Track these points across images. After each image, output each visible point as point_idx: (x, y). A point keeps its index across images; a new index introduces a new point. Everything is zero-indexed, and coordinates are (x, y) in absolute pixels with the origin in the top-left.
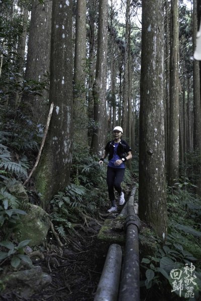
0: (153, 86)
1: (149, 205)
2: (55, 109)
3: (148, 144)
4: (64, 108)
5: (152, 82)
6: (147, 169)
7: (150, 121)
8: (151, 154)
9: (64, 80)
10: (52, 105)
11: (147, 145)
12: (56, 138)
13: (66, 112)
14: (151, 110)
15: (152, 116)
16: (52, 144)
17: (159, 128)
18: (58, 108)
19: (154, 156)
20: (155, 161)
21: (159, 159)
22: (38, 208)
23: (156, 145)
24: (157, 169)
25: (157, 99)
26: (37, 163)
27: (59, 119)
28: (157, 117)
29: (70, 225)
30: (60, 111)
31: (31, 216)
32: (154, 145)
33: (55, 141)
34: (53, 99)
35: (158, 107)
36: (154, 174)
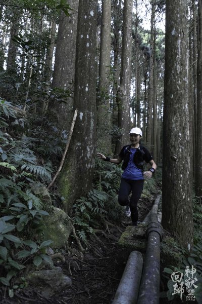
0: (177, 90)
1: (173, 213)
2: (78, 115)
3: (172, 150)
4: (87, 115)
5: (176, 86)
6: (170, 175)
7: (174, 126)
8: (175, 160)
9: (88, 87)
10: (76, 112)
11: (170, 150)
12: (79, 144)
13: (89, 118)
14: (175, 114)
15: (176, 121)
16: (75, 149)
17: (184, 133)
18: (82, 114)
19: (178, 162)
20: (180, 167)
21: (184, 165)
22: (60, 211)
23: (181, 150)
24: (181, 176)
25: (181, 103)
26: (61, 167)
27: (83, 124)
28: (182, 122)
29: (91, 230)
30: (84, 117)
31: (54, 219)
32: (179, 151)
33: (78, 146)
34: (77, 106)
35: (183, 111)
36: (179, 180)
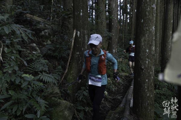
0: (146, 16)
1: (140, 105)
2: (77, 33)
3: (141, 62)
4: (83, 32)
5: (146, 12)
6: (139, 79)
7: (143, 44)
8: (143, 69)
9: (82, 12)
10: (75, 31)
11: (140, 62)
12: (78, 53)
13: (84, 35)
14: (144, 35)
15: (145, 40)
16: (76, 57)
17: (150, 49)
18: (79, 33)
19: (145, 71)
20: (146, 75)
21: (149, 73)
23: (147, 62)
24: (147, 80)
25: (149, 26)
26: (67, 70)
27: (80, 40)
28: (149, 41)
30: (80, 34)
32: (146, 63)
33: (78, 55)
34: (76, 27)
35: (150, 32)
36: (145, 84)
